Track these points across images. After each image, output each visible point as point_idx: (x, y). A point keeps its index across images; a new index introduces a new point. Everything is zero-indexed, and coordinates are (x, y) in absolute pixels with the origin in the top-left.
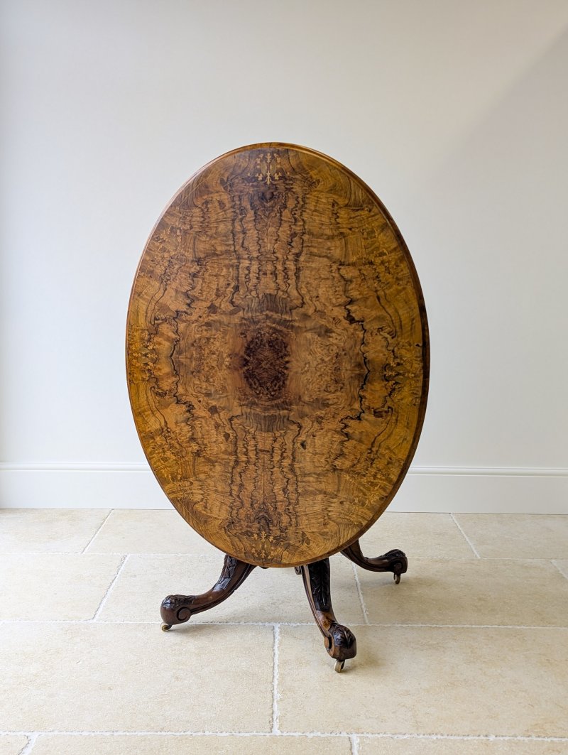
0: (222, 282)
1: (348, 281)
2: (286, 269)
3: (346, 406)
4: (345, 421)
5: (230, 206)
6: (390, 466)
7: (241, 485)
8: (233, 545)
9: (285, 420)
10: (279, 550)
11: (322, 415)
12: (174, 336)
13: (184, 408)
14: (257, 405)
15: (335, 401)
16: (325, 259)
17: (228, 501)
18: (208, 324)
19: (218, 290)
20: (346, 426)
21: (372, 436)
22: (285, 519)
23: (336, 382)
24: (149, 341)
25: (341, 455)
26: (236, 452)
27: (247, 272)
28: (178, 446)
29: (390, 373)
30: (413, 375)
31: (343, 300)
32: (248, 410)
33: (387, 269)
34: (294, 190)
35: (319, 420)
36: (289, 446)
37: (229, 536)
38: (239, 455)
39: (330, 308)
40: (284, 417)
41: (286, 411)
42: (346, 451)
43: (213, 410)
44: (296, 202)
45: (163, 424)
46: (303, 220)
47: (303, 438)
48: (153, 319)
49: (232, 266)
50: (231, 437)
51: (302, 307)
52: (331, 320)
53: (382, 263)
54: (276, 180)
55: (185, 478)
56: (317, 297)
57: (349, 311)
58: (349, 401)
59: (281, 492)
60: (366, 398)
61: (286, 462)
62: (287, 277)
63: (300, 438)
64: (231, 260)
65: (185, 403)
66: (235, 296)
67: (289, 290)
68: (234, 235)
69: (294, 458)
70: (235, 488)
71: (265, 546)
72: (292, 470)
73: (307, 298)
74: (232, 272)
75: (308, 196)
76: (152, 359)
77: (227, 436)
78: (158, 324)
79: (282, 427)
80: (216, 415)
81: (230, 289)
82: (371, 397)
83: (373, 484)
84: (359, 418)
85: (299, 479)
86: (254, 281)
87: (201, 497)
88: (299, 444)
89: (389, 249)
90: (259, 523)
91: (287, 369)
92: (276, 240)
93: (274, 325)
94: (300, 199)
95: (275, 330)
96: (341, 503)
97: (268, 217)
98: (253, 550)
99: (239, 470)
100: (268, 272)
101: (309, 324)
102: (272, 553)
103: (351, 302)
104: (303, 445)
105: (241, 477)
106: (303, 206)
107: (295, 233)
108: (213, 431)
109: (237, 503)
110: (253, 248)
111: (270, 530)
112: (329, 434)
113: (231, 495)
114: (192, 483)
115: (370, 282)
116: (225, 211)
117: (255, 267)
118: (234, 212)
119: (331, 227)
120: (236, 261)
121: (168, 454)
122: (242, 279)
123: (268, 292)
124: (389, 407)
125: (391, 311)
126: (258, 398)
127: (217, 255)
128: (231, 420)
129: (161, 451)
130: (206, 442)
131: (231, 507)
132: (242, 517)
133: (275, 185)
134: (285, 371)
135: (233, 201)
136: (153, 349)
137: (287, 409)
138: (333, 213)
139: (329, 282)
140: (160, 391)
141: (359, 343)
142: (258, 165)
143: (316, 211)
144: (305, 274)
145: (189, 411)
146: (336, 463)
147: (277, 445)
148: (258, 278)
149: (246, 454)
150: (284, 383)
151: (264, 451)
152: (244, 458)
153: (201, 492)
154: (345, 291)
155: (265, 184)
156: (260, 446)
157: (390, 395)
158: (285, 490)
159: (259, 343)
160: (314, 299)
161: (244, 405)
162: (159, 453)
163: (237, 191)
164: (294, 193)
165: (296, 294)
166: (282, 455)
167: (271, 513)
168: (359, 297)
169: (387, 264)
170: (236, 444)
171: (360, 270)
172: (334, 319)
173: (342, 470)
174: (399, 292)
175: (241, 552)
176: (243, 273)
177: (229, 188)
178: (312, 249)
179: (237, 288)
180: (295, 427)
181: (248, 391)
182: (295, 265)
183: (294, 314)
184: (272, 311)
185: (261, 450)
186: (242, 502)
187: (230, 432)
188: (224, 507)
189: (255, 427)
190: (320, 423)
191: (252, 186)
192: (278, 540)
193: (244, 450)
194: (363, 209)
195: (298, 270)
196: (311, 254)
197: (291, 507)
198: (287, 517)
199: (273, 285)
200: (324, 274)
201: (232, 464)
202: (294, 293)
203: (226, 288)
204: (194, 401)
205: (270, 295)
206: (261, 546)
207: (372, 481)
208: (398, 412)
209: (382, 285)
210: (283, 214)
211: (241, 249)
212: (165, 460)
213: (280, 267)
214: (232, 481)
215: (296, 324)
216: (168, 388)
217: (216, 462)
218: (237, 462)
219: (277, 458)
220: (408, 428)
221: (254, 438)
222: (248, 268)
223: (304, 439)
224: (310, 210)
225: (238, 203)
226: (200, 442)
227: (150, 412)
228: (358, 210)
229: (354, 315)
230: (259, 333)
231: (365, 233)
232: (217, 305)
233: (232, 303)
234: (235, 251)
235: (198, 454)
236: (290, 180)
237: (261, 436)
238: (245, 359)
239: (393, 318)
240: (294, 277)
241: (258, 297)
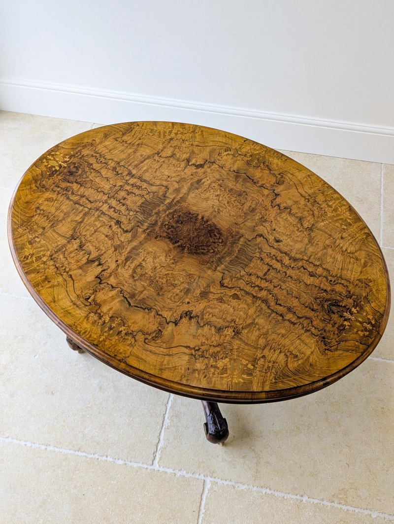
0: (105, 230)
1: (173, 155)
2: (132, 185)
3: (263, 198)
4: (274, 205)
5: (56, 195)
6: (325, 193)
7: (289, 309)
8: (348, 351)
9: (249, 243)
10: (367, 308)
11: (261, 216)
12: (114, 292)
13: (185, 320)
14: (223, 257)
15: (254, 202)
16: (147, 161)
17: (298, 330)
18: (127, 259)
19: (107, 236)
20: (279, 205)
21: (296, 194)
22: (338, 288)
23: (240, 195)
24: (100, 317)
25: (301, 219)
26: (254, 297)
27: (113, 209)
28: (218, 349)
29: (254, 163)
30: (264, 152)
31: (183, 164)
32: (223, 266)
33: (182, 133)
34: (86, 155)
35: (263, 220)
36: (273, 252)
37: (337, 349)
38: (259, 296)
39: (183, 173)
40: (245, 242)
41: (242, 239)
42: (299, 215)
43: (204, 295)
44: (94, 157)
45: (187, 351)
46: (109, 159)
47: (271, 238)
48: (84, 302)
49: (99, 216)
50: (238, 293)
51: (168, 189)
52: (192, 177)
53: (176, 134)
54: (68, 161)
55: (255, 361)
56: (169, 177)
57: (193, 164)
58: (259, 194)
59: (312, 278)
60: (264, 184)
61: (286, 261)
62: (139, 187)
63: (271, 240)
64: (94, 215)
65: (181, 318)
66: (123, 227)
67: (149, 191)
68: (79, 204)
69: (286, 253)
70: (289, 316)
71: (360, 320)
72: (295, 260)
73: (165, 183)
74: (104, 219)
75: (97, 150)
76: (119, 324)
77: (235, 297)
78: (93, 300)
79: (253, 248)
80: (211, 296)
81: (115, 228)
82: (266, 181)
83: (335, 210)
84: (277, 195)
85: (306, 258)
86: (123, 208)
87: (283, 354)
88: (275, 244)
89: (171, 127)
90: (334, 313)
91: (207, 221)
92: (108, 180)
93: (167, 213)
94: (95, 155)
95: (173, 214)
96: (342, 238)
97: (87, 177)
98: (361, 334)
99: (273, 304)
100: (126, 196)
101: (184, 190)
102: (370, 317)
103: (188, 161)
104: (278, 241)
105: (280, 305)
106: (100, 156)
107: (113, 168)
108: (224, 306)
109: (306, 322)
110: (100, 196)
111: (344, 307)
112: (278, 219)
113: (294, 324)
114: (264, 357)
115: (184, 145)
116: (56, 200)
117: (114, 203)
118: (63, 194)
119: (128, 147)
120: (98, 212)
121: (220, 364)
122: (115, 215)
123: (139, 204)
124: (279, 174)
125: (211, 144)
126: (217, 254)
127: (81, 222)
128: (222, 285)
129: (212, 370)
130: (229, 319)
131: (307, 331)
132: (321, 325)
133: (71, 162)
134: (209, 223)
135: (55, 191)
136: (110, 318)
137: (240, 237)
138: (121, 143)
139: (165, 166)
140: (154, 334)
141: (220, 170)
142: (48, 165)
143: (110, 151)
144: (147, 176)
145: (191, 318)
146: (306, 226)
147: (267, 260)
148: (123, 205)
149: (261, 289)
150: (217, 229)
151: (266, 273)
152: (264, 293)
153: (277, 352)
154: (178, 160)
155: (64, 167)
156: (260, 274)
157: (270, 170)
158: (312, 275)
159: (172, 229)
160: (169, 179)
161: (216, 268)
162: (214, 374)
163: (51, 186)
164: (87, 155)
165: (157, 187)
166: (278, 261)
167: (328, 297)
168: (188, 155)
169: (179, 132)
170: (247, 293)
171: (171, 146)
172: (192, 175)
173: (313, 225)
174: (202, 134)
175: (358, 347)
176: (111, 213)
177: (44, 189)
178: (133, 164)
179: (118, 223)
180: (259, 239)
181: (206, 258)
182: (135, 178)
183: (169, 196)
184: (155, 208)
185: (265, 275)
186: (307, 318)
187: (233, 292)
188: (303, 337)
189: (241, 269)
190: (266, 221)
191: (57, 175)
192: (357, 305)
193: (256, 288)
194: (134, 128)
195: (140, 178)
196: (136, 166)
197: (330, 278)
198: (338, 285)
199: (137, 198)
200: (157, 166)
201: (263, 306)
202: (154, 189)
203: (112, 229)
204: (185, 308)
205: (142, 203)
206: (358, 324)
207: (332, 209)
208: (286, 171)
209: (191, 140)
210: (94, 168)
211: (93, 204)
212: (224, 370)
213: (128, 188)
214: (281, 315)
215: (178, 198)
216: (157, 325)
217: (254, 320)
218: (265, 301)
219: (278, 266)
220: (301, 171)
221: (250, 275)
222: (110, 207)
223: (273, 238)
224: (107, 152)
225: (59, 189)
226: (227, 324)
227: (167, 358)
228: (132, 130)
229: (198, 163)
230: (165, 225)
231: (150, 134)
232: (119, 243)
233: (127, 231)
234: (91, 209)
235: (237, 333)
236: (77, 153)
237: (252, 268)
238: (179, 246)
239: (217, 145)
240: (143, 183)
241: (137, 212)
